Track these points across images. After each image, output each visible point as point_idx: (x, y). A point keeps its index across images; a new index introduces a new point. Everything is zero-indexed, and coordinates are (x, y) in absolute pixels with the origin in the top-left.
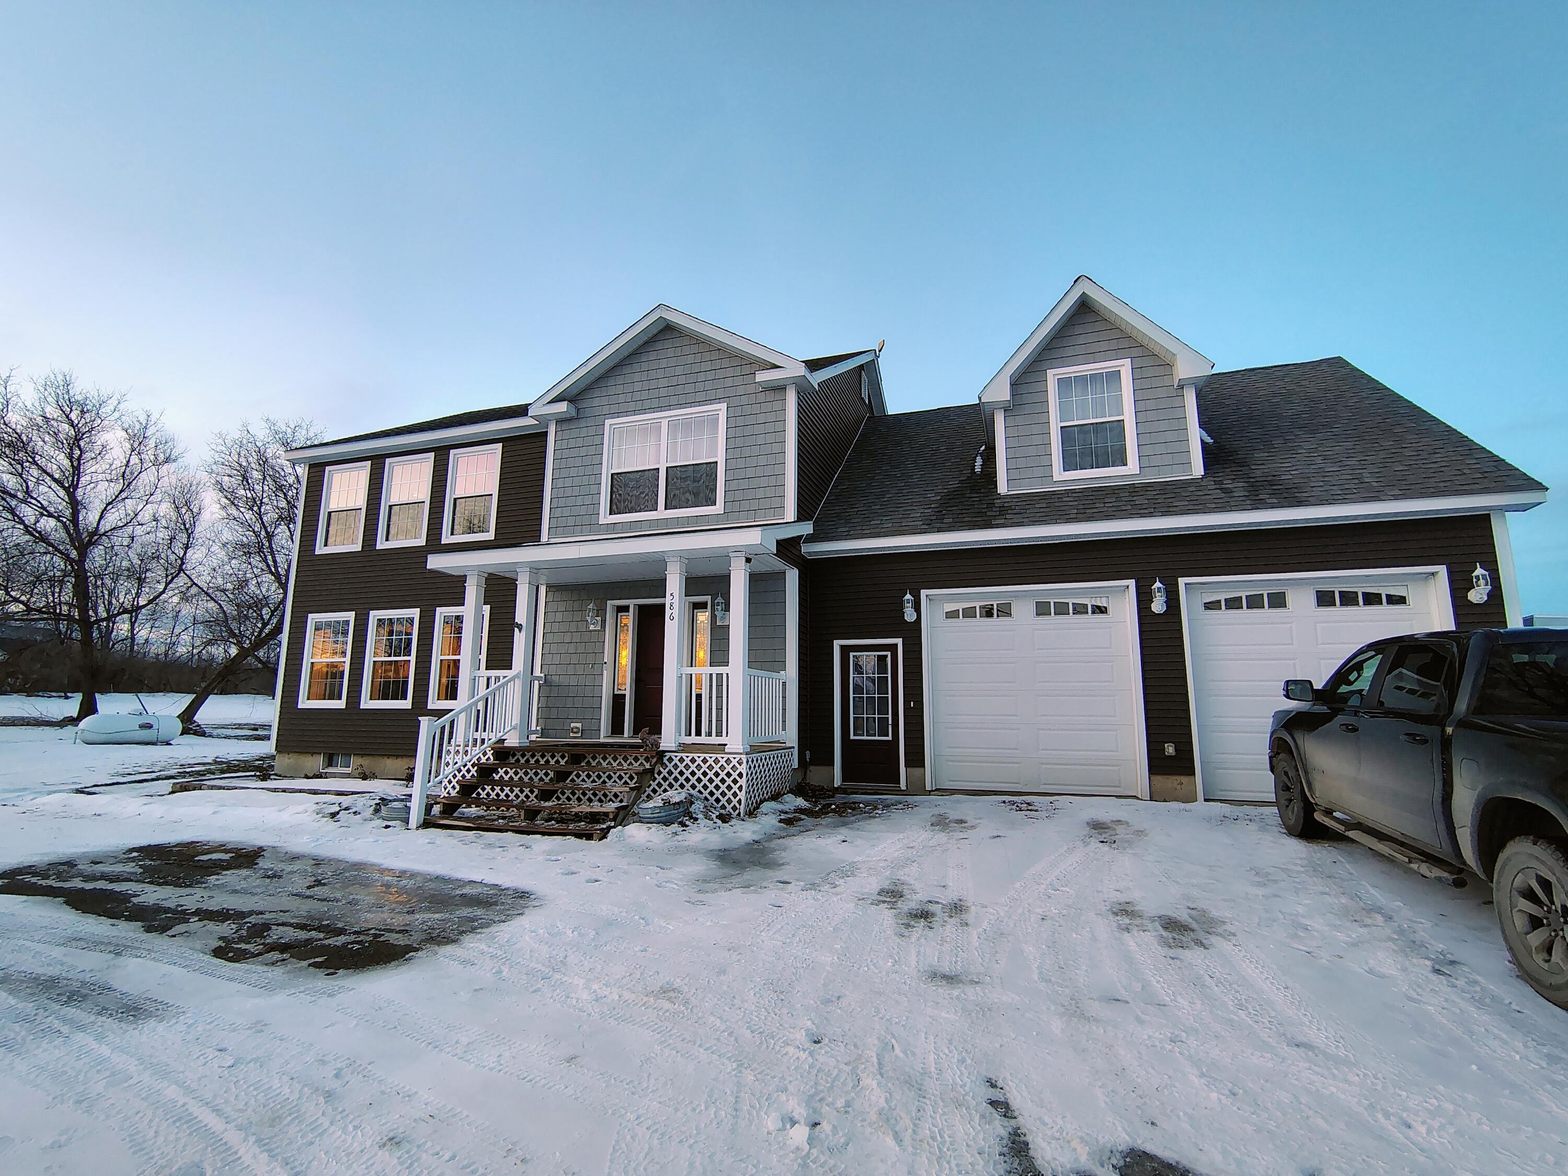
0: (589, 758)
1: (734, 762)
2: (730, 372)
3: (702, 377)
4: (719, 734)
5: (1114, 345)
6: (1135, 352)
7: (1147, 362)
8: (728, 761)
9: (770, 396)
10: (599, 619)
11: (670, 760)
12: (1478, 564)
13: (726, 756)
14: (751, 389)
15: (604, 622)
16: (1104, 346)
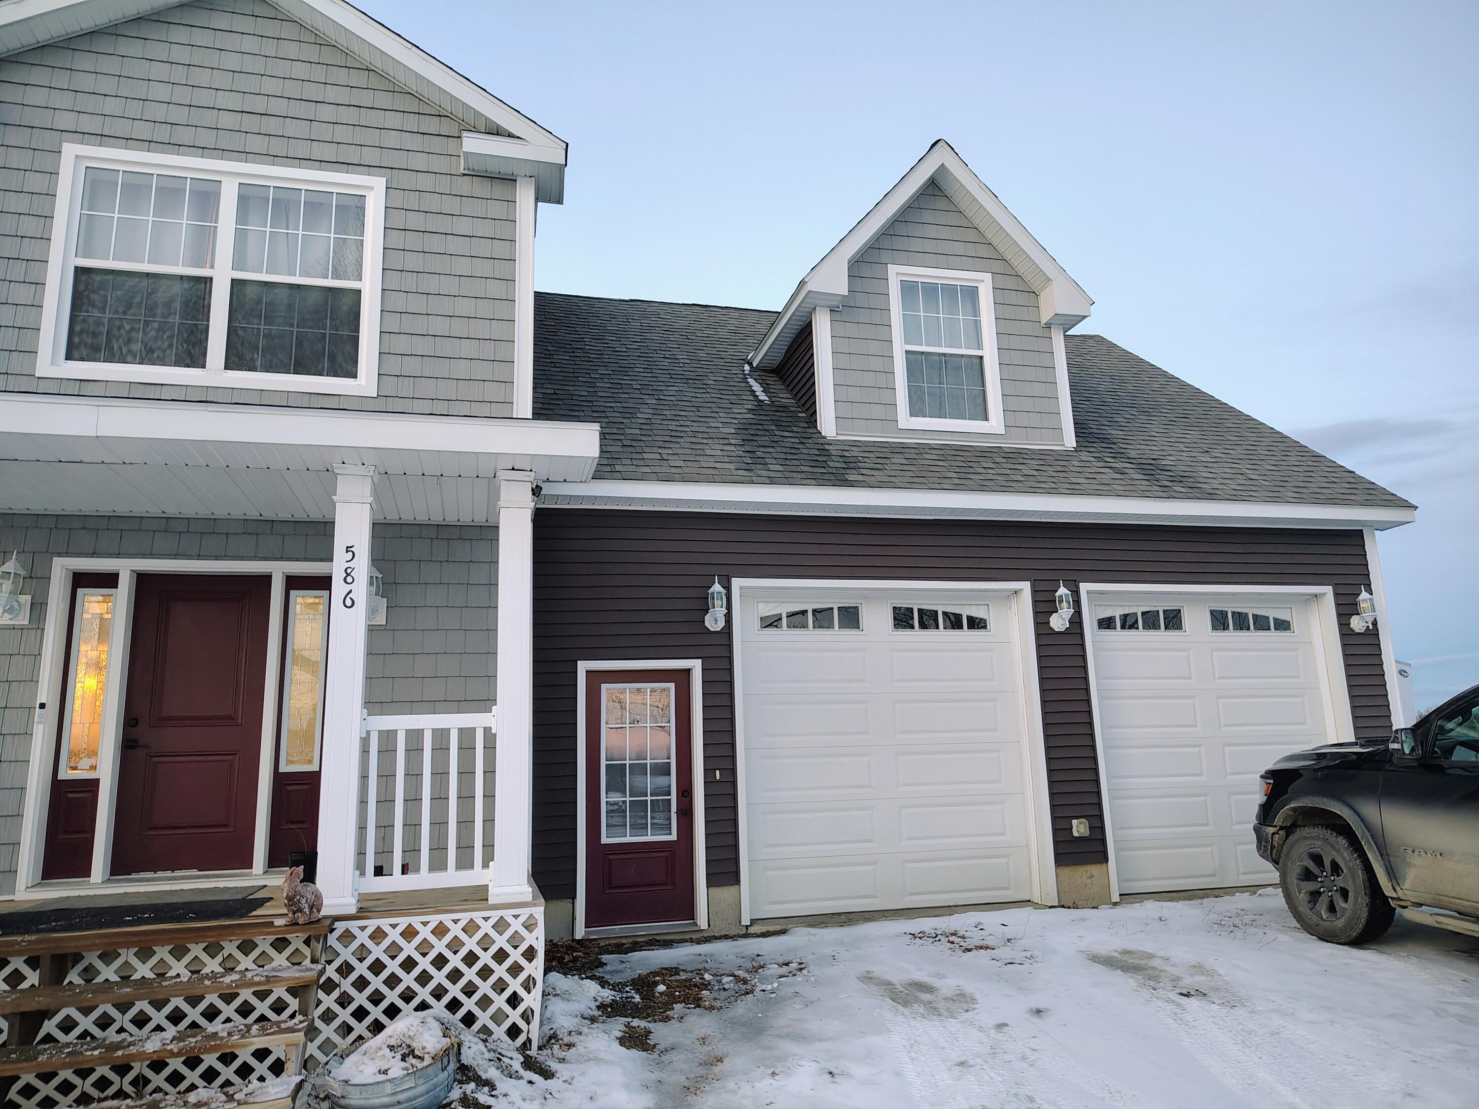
0: (92, 958)
1: (516, 926)
2: (393, 120)
3: (326, 113)
4: (464, 863)
5: (971, 250)
6: (998, 266)
7: (1011, 283)
8: (501, 926)
9: (481, 188)
10: (26, 599)
11: (347, 937)
12: (1362, 586)
13: (495, 915)
14: (440, 164)
15: (38, 608)
16: (959, 248)
